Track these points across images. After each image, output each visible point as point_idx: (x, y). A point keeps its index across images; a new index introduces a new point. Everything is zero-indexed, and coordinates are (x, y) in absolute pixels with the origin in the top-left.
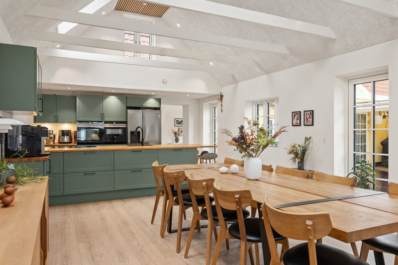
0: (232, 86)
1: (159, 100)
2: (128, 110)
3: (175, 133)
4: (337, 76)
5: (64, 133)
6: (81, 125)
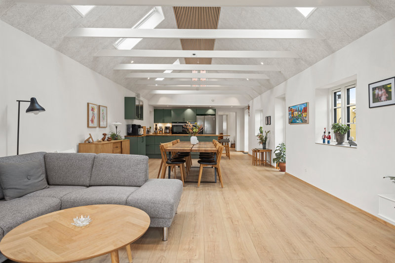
0: (251, 101)
1: (215, 110)
2: (197, 116)
4: (276, 98)
5: (167, 128)
6: (174, 124)
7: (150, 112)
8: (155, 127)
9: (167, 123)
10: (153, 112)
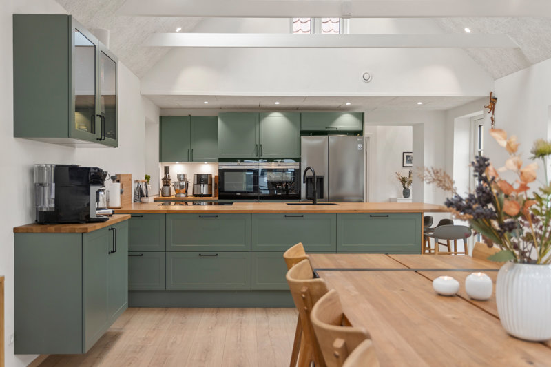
1: (361, 117)
2: (302, 137)
3: (403, 180)
5: (200, 179)
6: (225, 166)
7: (148, 124)
8: (162, 176)
9: (202, 161)
10: (158, 125)
